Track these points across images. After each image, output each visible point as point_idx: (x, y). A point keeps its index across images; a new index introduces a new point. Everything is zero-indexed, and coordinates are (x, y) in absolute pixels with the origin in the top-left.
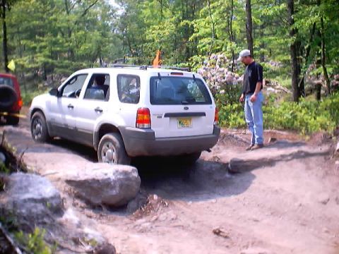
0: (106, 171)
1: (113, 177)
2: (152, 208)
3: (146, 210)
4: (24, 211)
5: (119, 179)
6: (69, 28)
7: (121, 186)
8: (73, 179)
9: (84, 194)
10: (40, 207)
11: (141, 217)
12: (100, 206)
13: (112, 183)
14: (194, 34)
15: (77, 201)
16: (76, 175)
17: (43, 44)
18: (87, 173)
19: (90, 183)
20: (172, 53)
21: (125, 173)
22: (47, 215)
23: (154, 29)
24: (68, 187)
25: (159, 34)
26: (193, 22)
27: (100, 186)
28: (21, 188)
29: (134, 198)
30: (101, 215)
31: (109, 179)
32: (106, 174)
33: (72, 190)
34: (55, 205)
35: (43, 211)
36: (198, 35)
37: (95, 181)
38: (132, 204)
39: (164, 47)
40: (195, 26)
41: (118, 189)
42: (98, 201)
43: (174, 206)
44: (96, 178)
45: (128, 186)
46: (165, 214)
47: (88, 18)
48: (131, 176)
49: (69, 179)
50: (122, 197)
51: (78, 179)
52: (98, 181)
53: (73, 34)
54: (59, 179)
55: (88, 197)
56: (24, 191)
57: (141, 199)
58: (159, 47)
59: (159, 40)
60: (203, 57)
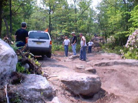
0: (82, 77)
1: (86, 80)
2: (107, 99)
3: (103, 100)
4: (28, 96)
5: (89, 82)
6: (76, 19)
7: (90, 86)
8: (65, 80)
9: (70, 89)
10: (38, 94)
12: (78, 96)
13: (86, 84)
14: (131, 19)
15: (66, 92)
16: (67, 78)
17: (65, 26)
18: (72, 77)
19: (74, 83)
20: (120, 29)
21: (93, 79)
22: (42, 99)
23: (112, 18)
24: (62, 84)
25: (114, 20)
26: (130, 13)
27: (79, 85)
28: (30, 82)
29: (97, 93)
30: (78, 101)
31: (84, 81)
32: (82, 79)
33: (64, 86)
34: (48, 93)
35: (39, 97)
37: (77, 82)
38: (96, 96)
39: (116, 26)
41: (88, 87)
42: (77, 93)
43: (120, 99)
44: (77, 80)
45: (94, 86)
47: (84, 15)
48: (96, 80)
49: (63, 80)
50: (91, 91)
51: (68, 80)
52: (78, 82)
53: (77, 22)
54: (58, 80)
55: (72, 90)
56: (31, 84)
57: (101, 94)
58: (114, 26)
59: (114, 23)
60: (135, 28)
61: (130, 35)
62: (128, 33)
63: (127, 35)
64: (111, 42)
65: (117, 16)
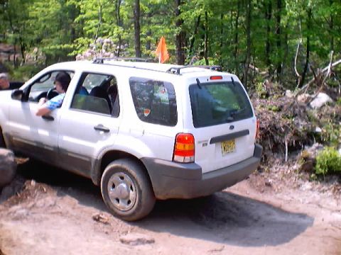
2: (29, 194)
3: (22, 196)
11: (17, 204)
14: (80, 16)
23: (38, 6)
25: (43, 11)
26: (80, 3)
29: (9, 184)
36: (84, 16)
38: (7, 190)
39: (48, 26)
40: (82, 7)
45: (3, 171)
46: (43, 201)
57: (17, 185)
58: (43, 25)
59: (42, 19)
60: (89, 40)
61: (79, 55)
62: (74, 49)
63: (73, 54)
64: (37, 64)
65: (50, 3)
